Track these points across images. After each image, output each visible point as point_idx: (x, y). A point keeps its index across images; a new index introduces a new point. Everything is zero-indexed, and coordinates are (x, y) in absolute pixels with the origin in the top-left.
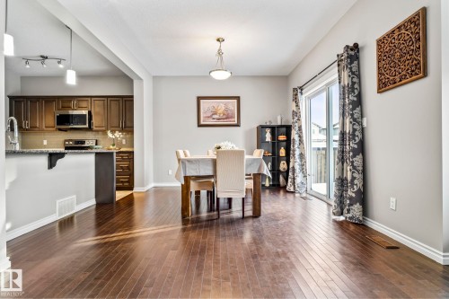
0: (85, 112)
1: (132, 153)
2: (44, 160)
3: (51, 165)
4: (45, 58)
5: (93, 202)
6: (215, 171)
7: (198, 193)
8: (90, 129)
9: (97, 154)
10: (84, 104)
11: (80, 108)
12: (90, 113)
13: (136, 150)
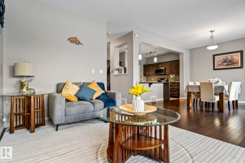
0: (163, 68)
1: (179, 83)
2: (148, 85)
3: (150, 86)
4: (151, 53)
5: (162, 99)
6: (200, 90)
7: (197, 99)
8: (165, 74)
9: (164, 83)
10: (163, 65)
11: (162, 67)
12: (165, 68)
13: (181, 82)
